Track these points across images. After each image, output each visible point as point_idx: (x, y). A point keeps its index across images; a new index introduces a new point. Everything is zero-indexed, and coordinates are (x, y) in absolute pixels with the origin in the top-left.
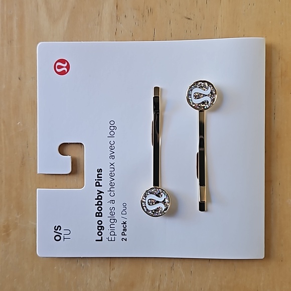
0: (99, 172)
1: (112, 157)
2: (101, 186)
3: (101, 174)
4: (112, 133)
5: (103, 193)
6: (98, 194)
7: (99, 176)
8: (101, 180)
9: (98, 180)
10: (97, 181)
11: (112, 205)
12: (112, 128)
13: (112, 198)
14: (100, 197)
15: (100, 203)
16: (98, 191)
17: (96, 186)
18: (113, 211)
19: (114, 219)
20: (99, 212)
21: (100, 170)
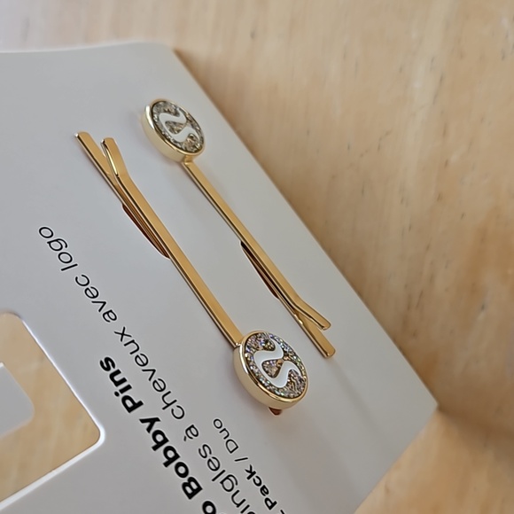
0: (108, 369)
1: (109, 315)
2: (140, 404)
3: (118, 372)
4: (65, 258)
5: (157, 420)
6: (149, 429)
7: (117, 378)
8: (128, 387)
9: (122, 391)
10: (121, 395)
11: (197, 443)
12: (56, 245)
13: (186, 423)
14: (160, 438)
15: (171, 454)
16: (143, 421)
17: (130, 410)
18: (209, 457)
19: (227, 478)
20: (185, 480)
21: (107, 364)
